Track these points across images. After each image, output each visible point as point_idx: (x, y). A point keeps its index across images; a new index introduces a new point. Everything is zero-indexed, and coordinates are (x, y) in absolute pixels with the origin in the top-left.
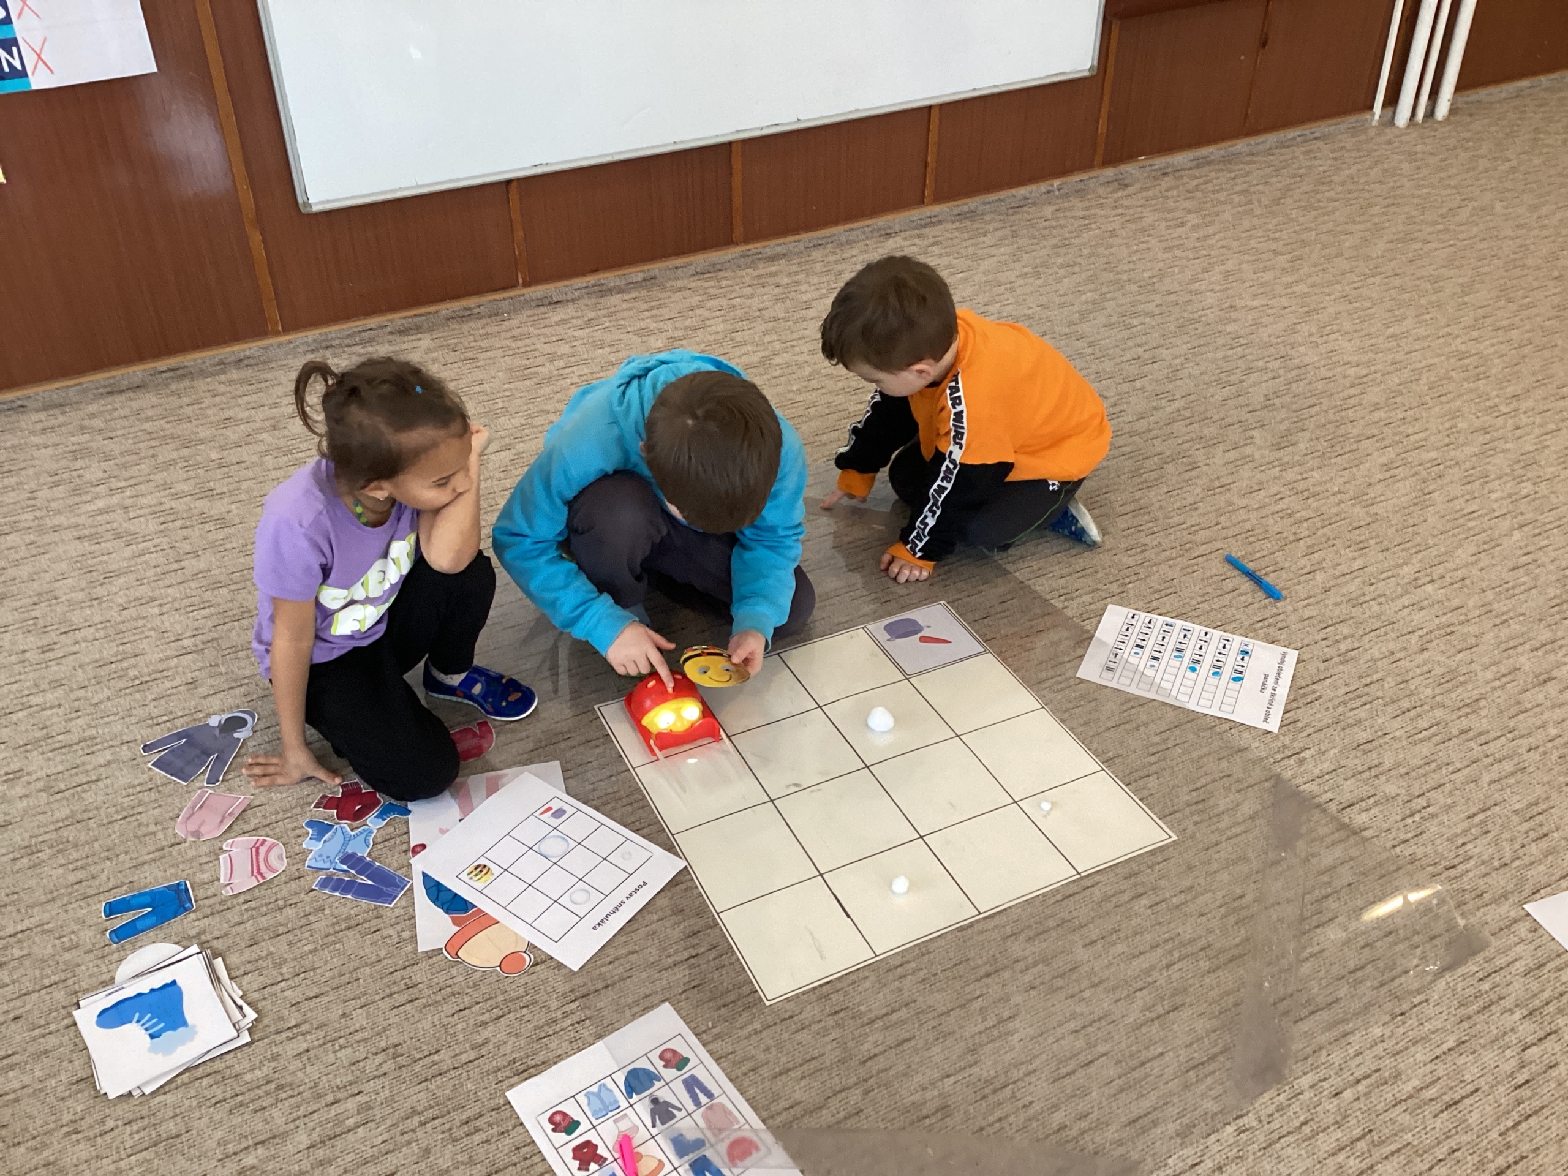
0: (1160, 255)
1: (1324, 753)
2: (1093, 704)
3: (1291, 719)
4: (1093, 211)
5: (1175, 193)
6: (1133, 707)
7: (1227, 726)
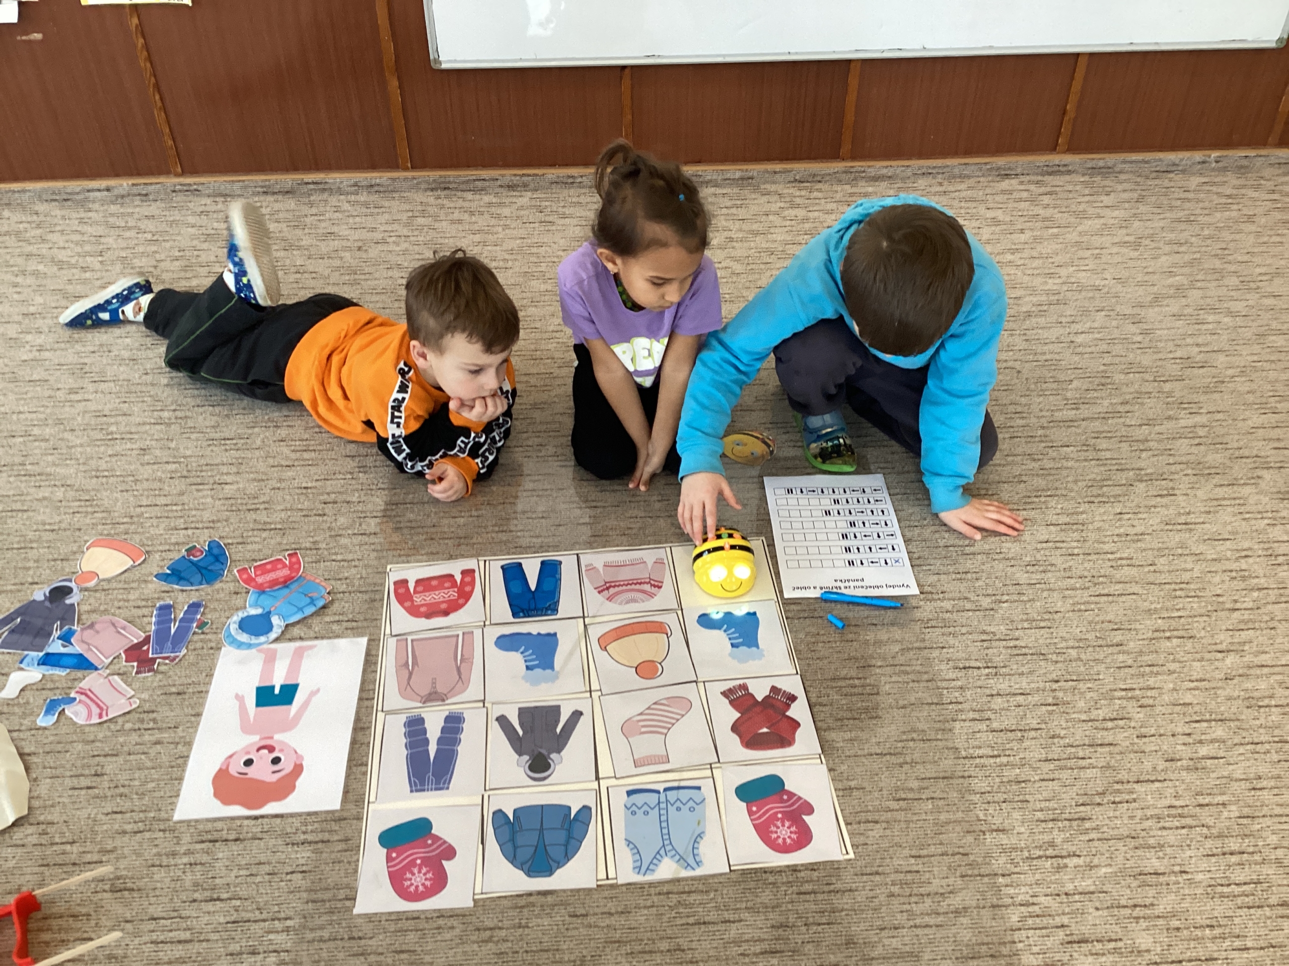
4: (1243, 191)
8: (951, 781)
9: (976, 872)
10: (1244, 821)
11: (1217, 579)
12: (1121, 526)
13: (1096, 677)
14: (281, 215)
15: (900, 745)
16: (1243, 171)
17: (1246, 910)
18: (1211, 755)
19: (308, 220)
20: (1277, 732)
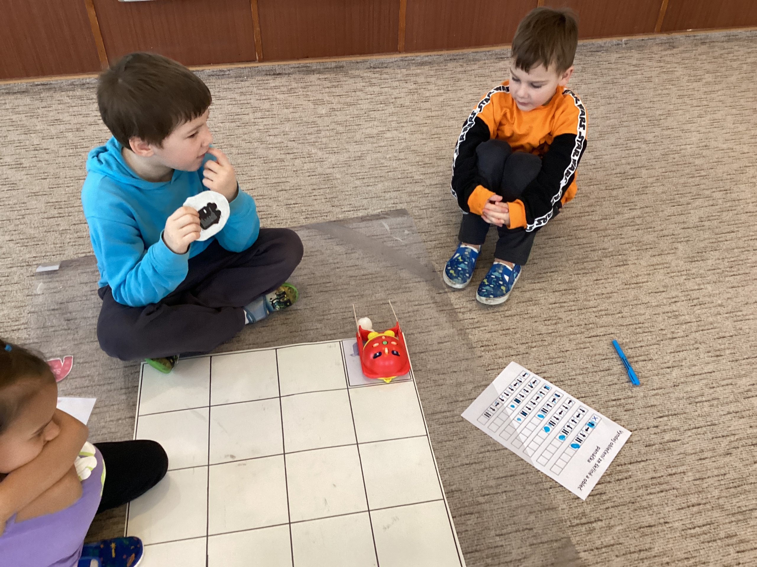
0: (674, 100)
1: (610, 527)
2: (462, 441)
3: (600, 491)
4: (642, 62)
5: (704, 57)
6: (488, 451)
7: (547, 485)
8: (516, 478)
9: (539, 541)
10: (697, 482)
11: (660, 319)
12: (599, 288)
13: (596, 393)
14: (21, 109)
15: (481, 455)
16: (641, 49)
17: (706, 544)
18: (672, 439)
19: (40, 111)
20: (709, 419)
